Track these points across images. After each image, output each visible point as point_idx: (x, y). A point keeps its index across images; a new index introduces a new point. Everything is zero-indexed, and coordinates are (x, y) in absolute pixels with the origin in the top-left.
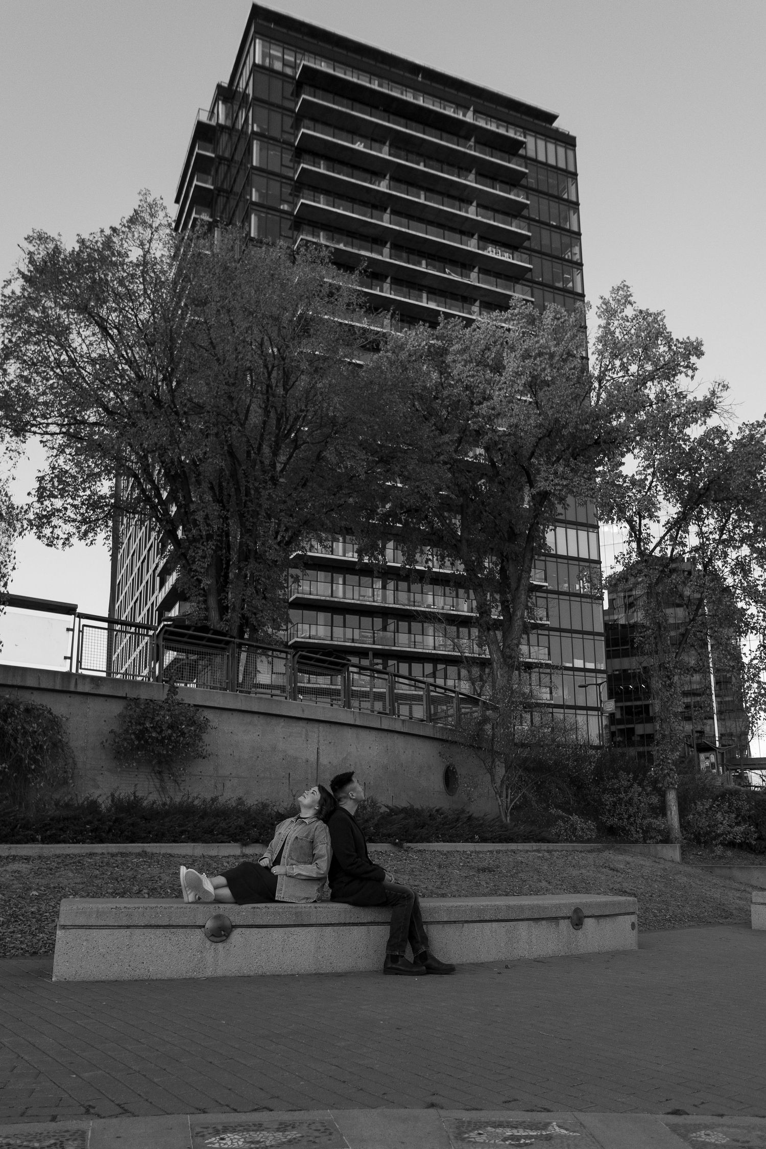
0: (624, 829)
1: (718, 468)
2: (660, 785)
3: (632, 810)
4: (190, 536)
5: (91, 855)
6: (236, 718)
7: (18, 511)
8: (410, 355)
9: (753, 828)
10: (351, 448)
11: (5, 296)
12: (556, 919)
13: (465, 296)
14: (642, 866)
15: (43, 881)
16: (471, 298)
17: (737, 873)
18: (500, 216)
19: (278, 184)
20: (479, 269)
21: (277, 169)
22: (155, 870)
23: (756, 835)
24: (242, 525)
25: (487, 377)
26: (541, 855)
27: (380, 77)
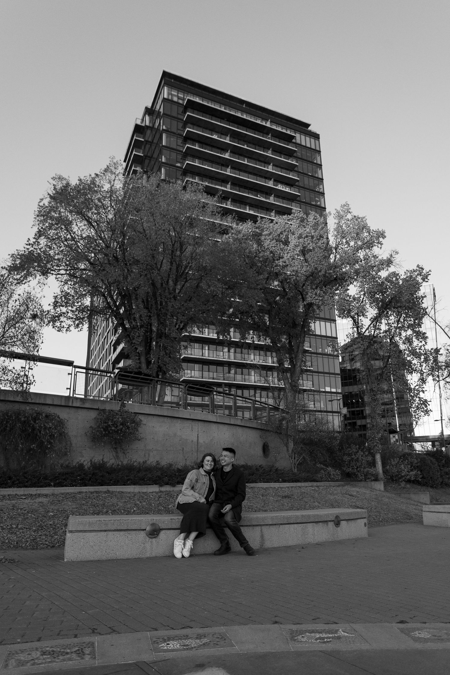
0: (355, 474)
1: (395, 291)
2: (373, 451)
3: (358, 464)
4: (132, 325)
5: (80, 493)
6: (155, 419)
7: (46, 313)
8: (243, 236)
9: (419, 473)
10: (214, 282)
11: (40, 206)
12: (326, 522)
13: (267, 208)
14: (365, 493)
15: (55, 507)
16: (271, 209)
17: (412, 496)
18: (284, 171)
19: (175, 154)
20: (274, 195)
21: (175, 147)
22: (114, 500)
23: (421, 476)
24: (159, 320)
25: (281, 247)
26: (314, 488)
27: (225, 105)
